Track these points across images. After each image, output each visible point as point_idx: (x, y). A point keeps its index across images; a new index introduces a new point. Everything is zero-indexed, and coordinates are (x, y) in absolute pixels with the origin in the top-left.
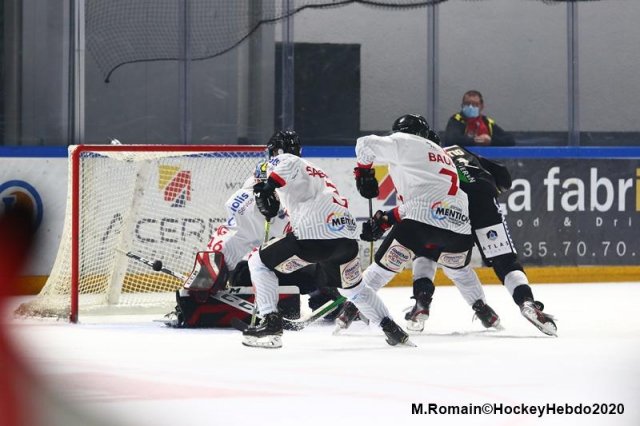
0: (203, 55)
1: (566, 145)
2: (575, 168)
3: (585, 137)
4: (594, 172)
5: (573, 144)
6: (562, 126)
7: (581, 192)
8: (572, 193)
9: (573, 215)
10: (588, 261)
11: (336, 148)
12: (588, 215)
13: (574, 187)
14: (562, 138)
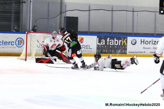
0: (51, 18)
2: (112, 38)
3: (114, 33)
4: (115, 39)
5: (112, 34)
6: (110, 31)
7: (113, 42)
8: (111, 42)
9: (111, 46)
10: (114, 53)
12: (114, 46)
14: (110, 33)
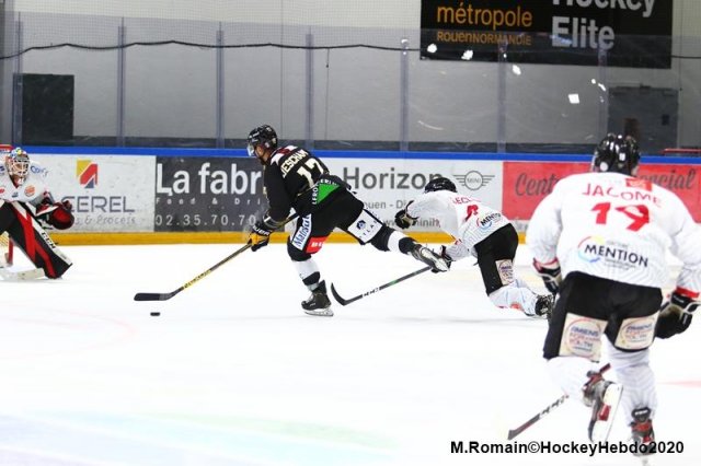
1: (214, 147)
2: (220, 163)
3: (228, 143)
4: (234, 166)
5: (220, 147)
6: (211, 134)
7: (224, 181)
8: (218, 181)
9: (219, 197)
10: (229, 228)
11: (52, 148)
12: (230, 196)
13: (219, 177)
14: (212, 142)
